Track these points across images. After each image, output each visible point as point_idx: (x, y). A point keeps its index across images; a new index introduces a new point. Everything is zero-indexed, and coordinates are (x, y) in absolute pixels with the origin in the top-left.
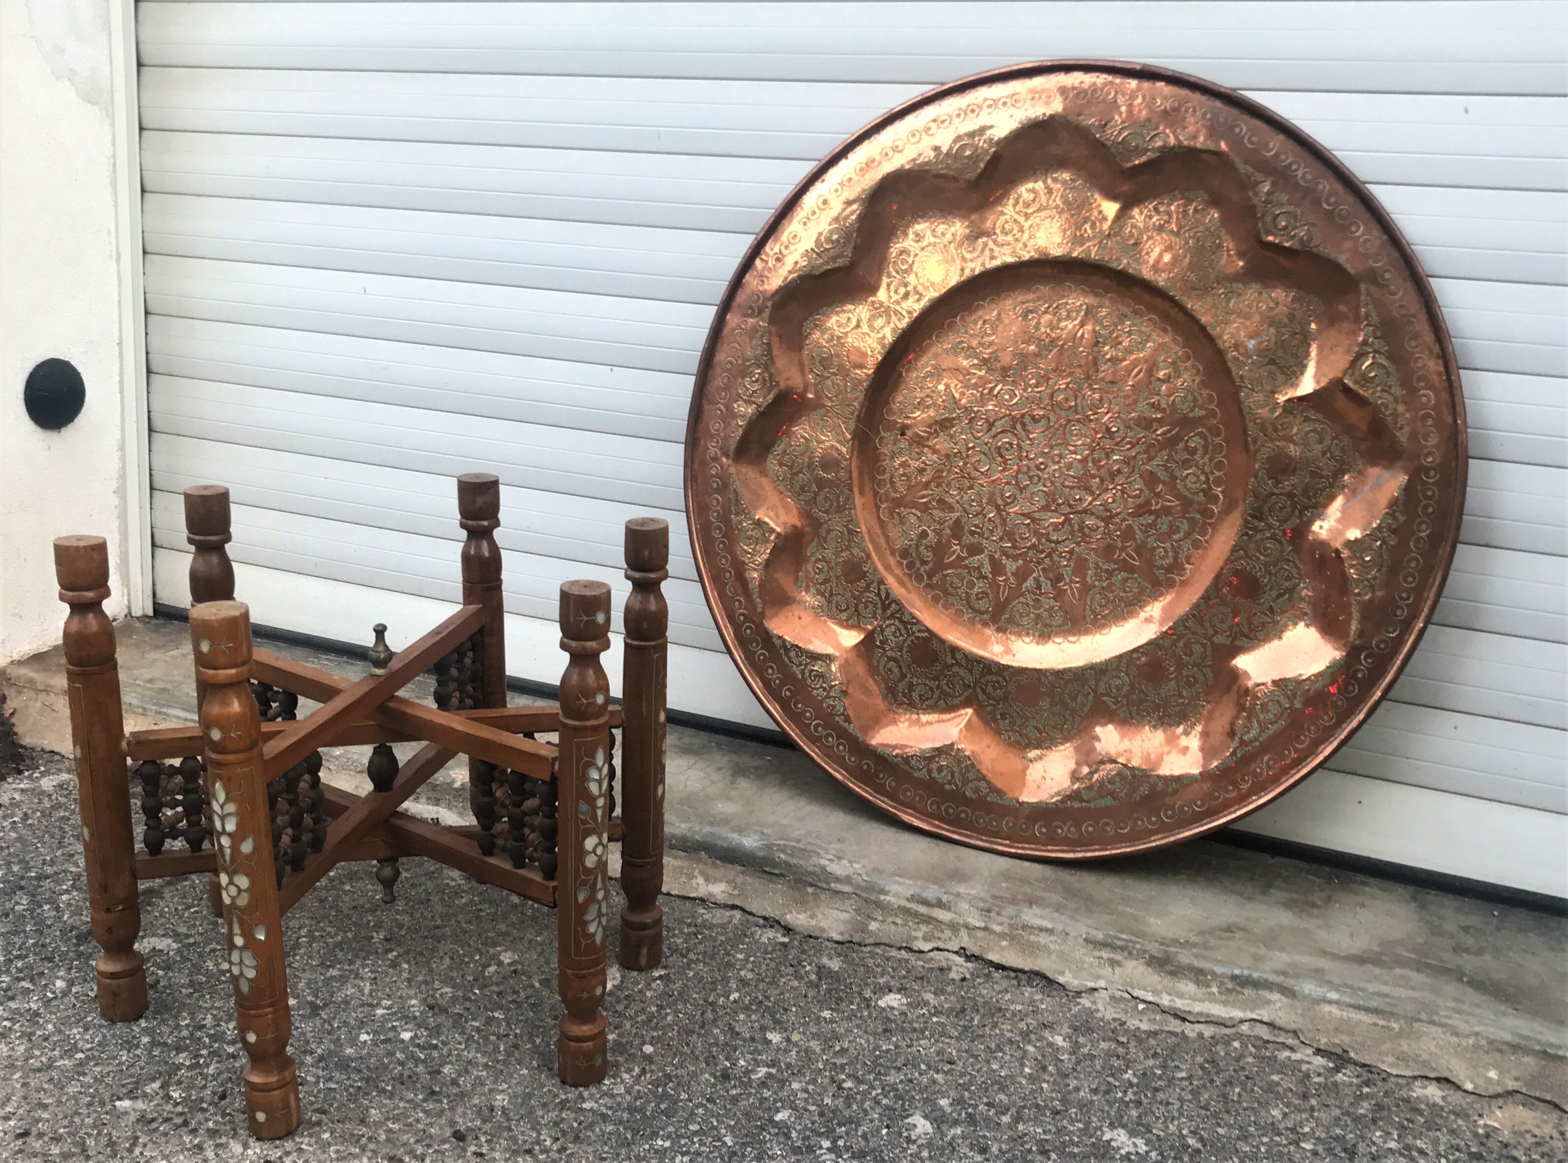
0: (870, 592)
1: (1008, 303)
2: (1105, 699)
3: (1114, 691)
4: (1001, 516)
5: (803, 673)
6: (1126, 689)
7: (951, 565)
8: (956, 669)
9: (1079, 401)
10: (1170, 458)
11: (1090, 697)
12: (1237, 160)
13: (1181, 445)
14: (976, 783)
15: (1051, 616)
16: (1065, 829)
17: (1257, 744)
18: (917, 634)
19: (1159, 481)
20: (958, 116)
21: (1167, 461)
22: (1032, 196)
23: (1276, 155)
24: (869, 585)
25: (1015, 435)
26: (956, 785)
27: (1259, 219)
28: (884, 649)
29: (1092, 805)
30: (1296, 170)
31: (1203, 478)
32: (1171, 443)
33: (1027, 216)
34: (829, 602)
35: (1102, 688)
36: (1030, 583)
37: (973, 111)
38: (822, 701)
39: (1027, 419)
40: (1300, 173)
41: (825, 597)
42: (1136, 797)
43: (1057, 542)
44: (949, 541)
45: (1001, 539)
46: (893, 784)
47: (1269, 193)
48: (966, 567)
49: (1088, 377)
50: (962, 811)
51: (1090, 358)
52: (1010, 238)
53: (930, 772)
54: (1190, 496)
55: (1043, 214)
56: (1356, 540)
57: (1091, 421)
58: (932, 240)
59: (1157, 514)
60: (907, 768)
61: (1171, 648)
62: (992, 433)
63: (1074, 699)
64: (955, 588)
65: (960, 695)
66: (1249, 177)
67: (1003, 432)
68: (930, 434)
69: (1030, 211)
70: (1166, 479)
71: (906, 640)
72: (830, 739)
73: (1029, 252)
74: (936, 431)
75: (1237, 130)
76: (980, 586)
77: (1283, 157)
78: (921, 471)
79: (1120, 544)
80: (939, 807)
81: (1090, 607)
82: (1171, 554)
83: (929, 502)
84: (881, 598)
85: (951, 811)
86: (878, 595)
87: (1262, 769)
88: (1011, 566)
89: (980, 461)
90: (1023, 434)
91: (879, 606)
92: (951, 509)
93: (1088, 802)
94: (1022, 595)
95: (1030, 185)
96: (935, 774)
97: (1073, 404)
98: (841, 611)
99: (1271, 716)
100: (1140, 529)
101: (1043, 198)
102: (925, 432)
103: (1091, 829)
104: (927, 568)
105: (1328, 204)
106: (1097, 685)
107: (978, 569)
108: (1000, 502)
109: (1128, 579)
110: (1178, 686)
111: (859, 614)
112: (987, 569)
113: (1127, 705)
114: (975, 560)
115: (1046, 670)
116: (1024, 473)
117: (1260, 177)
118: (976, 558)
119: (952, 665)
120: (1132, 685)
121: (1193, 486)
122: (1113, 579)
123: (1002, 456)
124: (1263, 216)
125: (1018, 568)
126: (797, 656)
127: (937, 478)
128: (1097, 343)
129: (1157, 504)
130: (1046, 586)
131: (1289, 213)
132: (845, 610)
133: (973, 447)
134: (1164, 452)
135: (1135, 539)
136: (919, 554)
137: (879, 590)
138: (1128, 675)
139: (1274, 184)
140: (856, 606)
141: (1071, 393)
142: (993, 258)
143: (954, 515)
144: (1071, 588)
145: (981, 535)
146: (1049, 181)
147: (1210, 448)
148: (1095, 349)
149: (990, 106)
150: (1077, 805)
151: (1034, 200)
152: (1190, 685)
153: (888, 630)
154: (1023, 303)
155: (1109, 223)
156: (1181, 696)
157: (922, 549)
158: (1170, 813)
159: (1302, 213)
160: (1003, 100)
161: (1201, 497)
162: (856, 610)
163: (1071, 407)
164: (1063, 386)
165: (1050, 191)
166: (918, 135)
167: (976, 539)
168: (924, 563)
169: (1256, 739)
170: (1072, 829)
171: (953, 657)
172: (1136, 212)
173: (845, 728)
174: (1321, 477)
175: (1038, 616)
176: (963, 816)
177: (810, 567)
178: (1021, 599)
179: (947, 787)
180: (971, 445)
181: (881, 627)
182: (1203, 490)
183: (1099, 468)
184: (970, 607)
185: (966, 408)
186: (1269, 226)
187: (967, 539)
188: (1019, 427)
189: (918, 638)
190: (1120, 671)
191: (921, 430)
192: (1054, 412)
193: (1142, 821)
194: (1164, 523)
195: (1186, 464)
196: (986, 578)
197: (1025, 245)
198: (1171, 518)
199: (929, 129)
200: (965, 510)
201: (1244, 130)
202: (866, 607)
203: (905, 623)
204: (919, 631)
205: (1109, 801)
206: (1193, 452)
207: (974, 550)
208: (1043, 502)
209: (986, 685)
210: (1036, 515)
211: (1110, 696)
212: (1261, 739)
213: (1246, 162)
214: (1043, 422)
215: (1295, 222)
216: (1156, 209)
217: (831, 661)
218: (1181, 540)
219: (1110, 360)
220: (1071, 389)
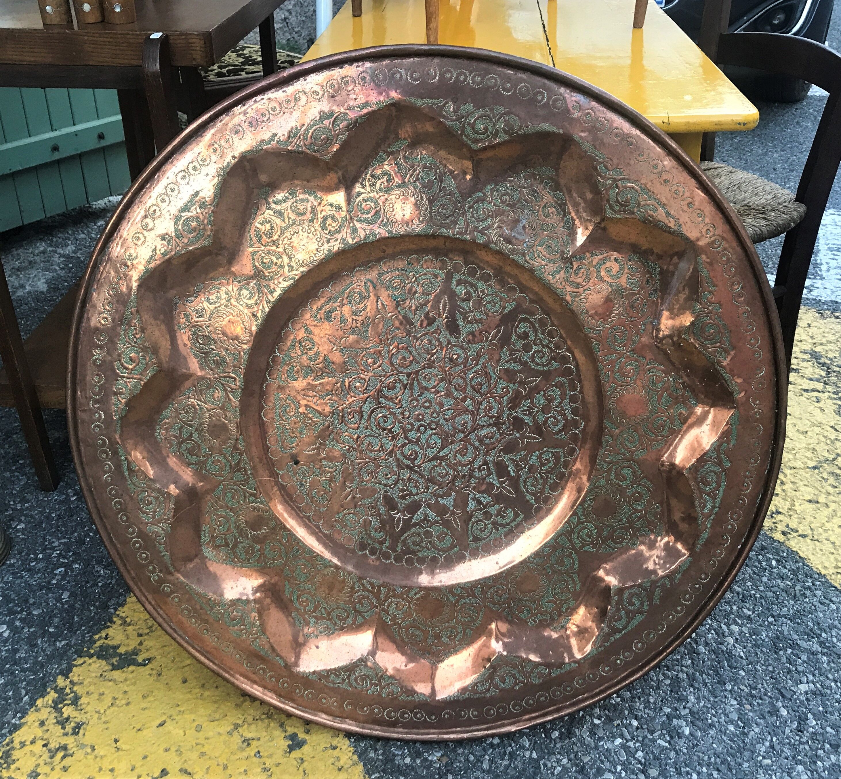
0: (358, 591)
1: (307, 316)
2: (586, 548)
3: (588, 539)
4: (416, 472)
5: (351, 685)
6: (595, 532)
7: (404, 530)
8: (462, 601)
9: (414, 353)
10: (512, 352)
11: (574, 555)
12: (413, 100)
13: (514, 337)
14: (535, 671)
15: (503, 517)
16: (622, 657)
17: (717, 510)
18: (415, 597)
19: (515, 372)
20: (163, 201)
21: (511, 355)
22: (268, 226)
23: (442, 76)
24: (353, 588)
25: (384, 407)
26: (522, 682)
27: (461, 135)
28: (397, 624)
29: (629, 628)
30: (465, 80)
31: (546, 350)
32: (505, 340)
33: (275, 243)
34: (331, 619)
35: (578, 544)
36: (472, 505)
37: (173, 190)
38: (380, 695)
39: (385, 391)
40: (469, 80)
41: (324, 618)
42: (656, 601)
43: (471, 463)
44: (391, 516)
45: (427, 488)
46: (476, 713)
47: (455, 111)
48: (415, 525)
49: (409, 333)
50: (540, 696)
51: (400, 317)
52: (274, 268)
53: (496, 686)
54: (546, 368)
55: (287, 234)
56: (692, 323)
57: (434, 361)
58: (212, 307)
59: (530, 395)
60: (477, 696)
61: (608, 484)
62: (365, 417)
63: (563, 564)
64: (419, 544)
65: (477, 617)
66: (431, 107)
67: (372, 412)
68: (318, 448)
69: (275, 238)
70: (519, 368)
71: (409, 607)
72: (406, 716)
73: (297, 270)
74: (320, 444)
75: (398, 76)
76: (434, 531)
77: (448, 75)
78: (331, 479)
79: (518, 435)
80: (521, 706)
81: (528, 492)
82: (560, 418)
83: (354, 497)
84: (368, 590)
85: (531, 702)
86: (365, 589)
87: (732, 525)
88: (448, 502)
89: (370, 443)
90: (390, 403)
91: (371, 596)
92: (374, 491)
93: (624, 628)
94: (472, 516)
95: (260, 219)
96: (502, 685)
97: (411, 358)
98: (345, 619)
99: (714, 485)
100: (525, 415)
101: (278, 221)
102: (313, 450)
103: (640, 645)
104: (387, 544)
105: (508, 91)
106: (572, 545)
107: (426, 519)
108: (408, 462)
109: (541, 454)
110: (631, 505)
111: (360, 613)
112: (433, 516)
113: (603, 542)
114: (419, 516)
115: (529, 558)
116: (410, 430)
117: (441, 102)
118: (419, 513)
119: (457, 601)
120: (597, 527)
121: (543, 360)
122: (531, 462)
123: (385, 429)
124: (463, 131)
125: (455, 500)
126: (337, 676)
127: (347, 477)
128: (398, 305)
129: (525, 389)
130: (485, 499)
131: (481, 116)
132: (348, 617)
133: (359, 437)
134: (504, 350)
135: (527, 424)
136: (373, 539)
137: (363, 586)
138: (590, 522)
139: (455, 102)
140: (355, 609)
141: (404, 351)
142: (272, 292)
143: (380, 494)
144: (503, 487)
145: (410, 494)
146: (273, 206)
147: (537, 325)
148: (399, 308)
149: (184, 178)
150: (618, 636)
151: (272, 228)
152: (638, 500)
153: (391, 608)
154: (320, 309)
155: (344, 209)
156: (637, 511)
157: (373, 533)
158: (687, 596)
159: (491, 110)
160: (191, 166)
161: (555, 365)
162: (356, 611)
163: (411, 362)
164: (395, 350)
165: (280, 214)
166: (141, 236)
167: (409, 500)
168: (381, 543)
169: (713, 507)
170: (627, 654)
171: (454, 595)
172: (358, 188)
173: (410, 702)
174: (634, 294)
175: (494, 524)
176: (542, 699)
177: (297, 604)
178: (473, 520)
179: (517, 688)
180: (355, 437)
181: (383, 610)
182: (553, 358)
183: (464, 390)
184: (439, 550)
185: (333, 413)
186: (473, 135)
187: (402, 504)
188: (382, 400)
189: (418, 599)
190: (583, 523)
191: (309, 451)
192: (401, 373)
193: (672, 615)
194: (540, 400)
195: (526, 348)
196: (437, 522)
197: (291, 267)
198: (542, 393)
199: (147, 225)
200: (385, 485)
201: (403, 72)
202: (362, 604)
203: (400, 596)
204: (416, 594)
205: (639, 618)
206: (526, 336)
207: (414, 508)
208: (439, 441)
209: (492, 598)
210: (442, 454)
211: (588, 545)
212: (717, 505)
213: (422, 97)
214: (398, 385)
215: (491, 120)
216: (373, 176)
217: (365, 662)
218: (561, 403)
219: (416, 309)
220: (403, 348)
